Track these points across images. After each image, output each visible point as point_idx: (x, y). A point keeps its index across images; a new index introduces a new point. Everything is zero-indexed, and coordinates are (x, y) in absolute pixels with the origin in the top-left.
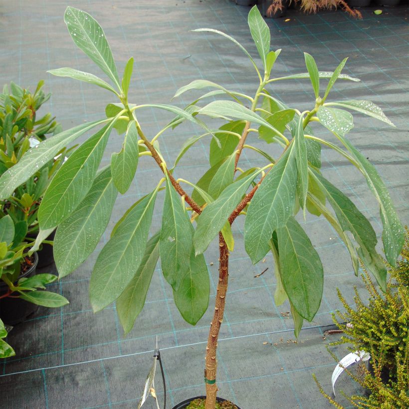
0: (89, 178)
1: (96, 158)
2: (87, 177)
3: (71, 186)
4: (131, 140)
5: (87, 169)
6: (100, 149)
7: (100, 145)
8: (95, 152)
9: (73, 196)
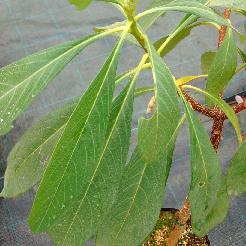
0: (95, 146)
1: (101, 113)
2: (92, 145)
3: (71, 163)
4: (166, 91)
5: (90, 133)
6: (105, 98)
7: (104, 91)
8: (99, 103)
9: (74, 177)
